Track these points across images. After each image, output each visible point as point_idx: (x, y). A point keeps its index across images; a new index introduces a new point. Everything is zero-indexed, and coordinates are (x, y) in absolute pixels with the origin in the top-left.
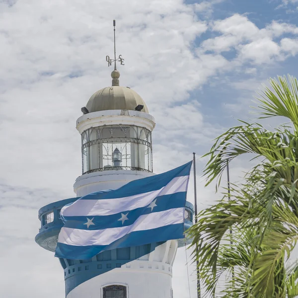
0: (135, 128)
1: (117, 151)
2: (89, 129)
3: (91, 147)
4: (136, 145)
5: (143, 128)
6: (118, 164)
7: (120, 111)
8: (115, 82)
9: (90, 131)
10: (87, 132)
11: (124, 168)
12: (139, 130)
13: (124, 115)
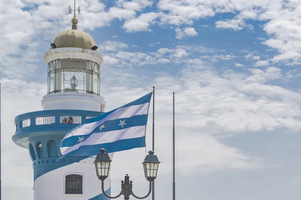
0: (91, 62)
1: (74, 78)
2: (56, 60)
3: (57, 74)
4: (90, 75)
5: (96, 63)
6: (75, 88)
7: (80, 49)
8: (74, 27)
9: (57, 61)
10: (54, 62)
11: (79, 91)
12: (94, 64)
13: (83, 52)
